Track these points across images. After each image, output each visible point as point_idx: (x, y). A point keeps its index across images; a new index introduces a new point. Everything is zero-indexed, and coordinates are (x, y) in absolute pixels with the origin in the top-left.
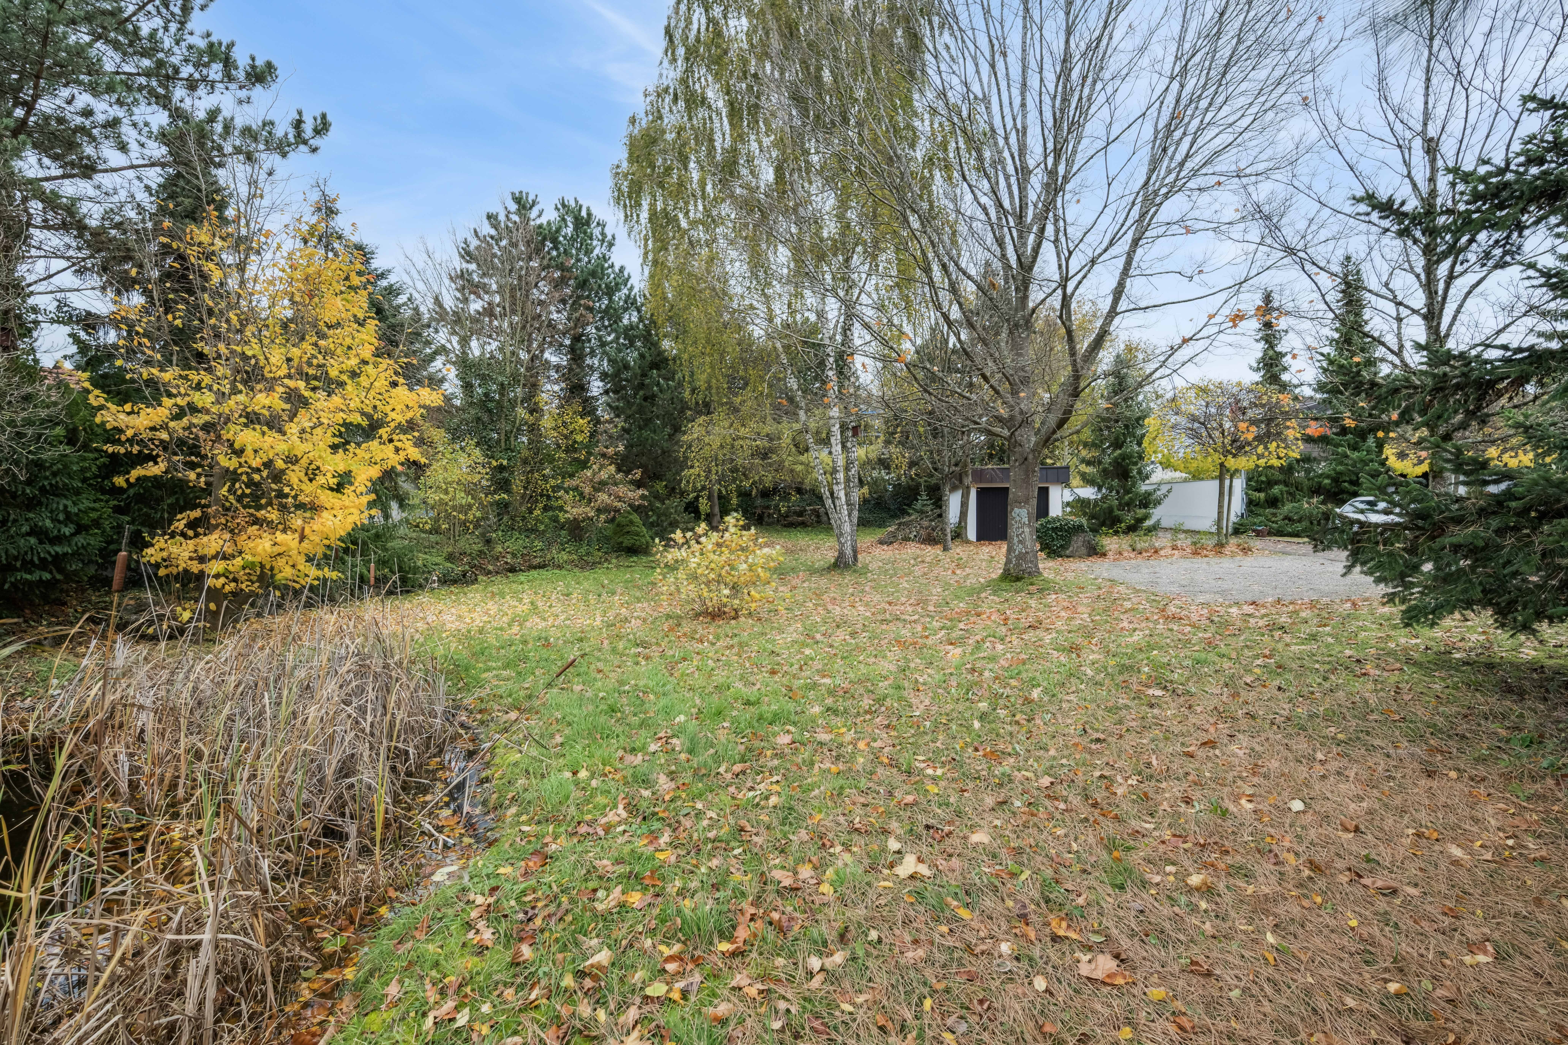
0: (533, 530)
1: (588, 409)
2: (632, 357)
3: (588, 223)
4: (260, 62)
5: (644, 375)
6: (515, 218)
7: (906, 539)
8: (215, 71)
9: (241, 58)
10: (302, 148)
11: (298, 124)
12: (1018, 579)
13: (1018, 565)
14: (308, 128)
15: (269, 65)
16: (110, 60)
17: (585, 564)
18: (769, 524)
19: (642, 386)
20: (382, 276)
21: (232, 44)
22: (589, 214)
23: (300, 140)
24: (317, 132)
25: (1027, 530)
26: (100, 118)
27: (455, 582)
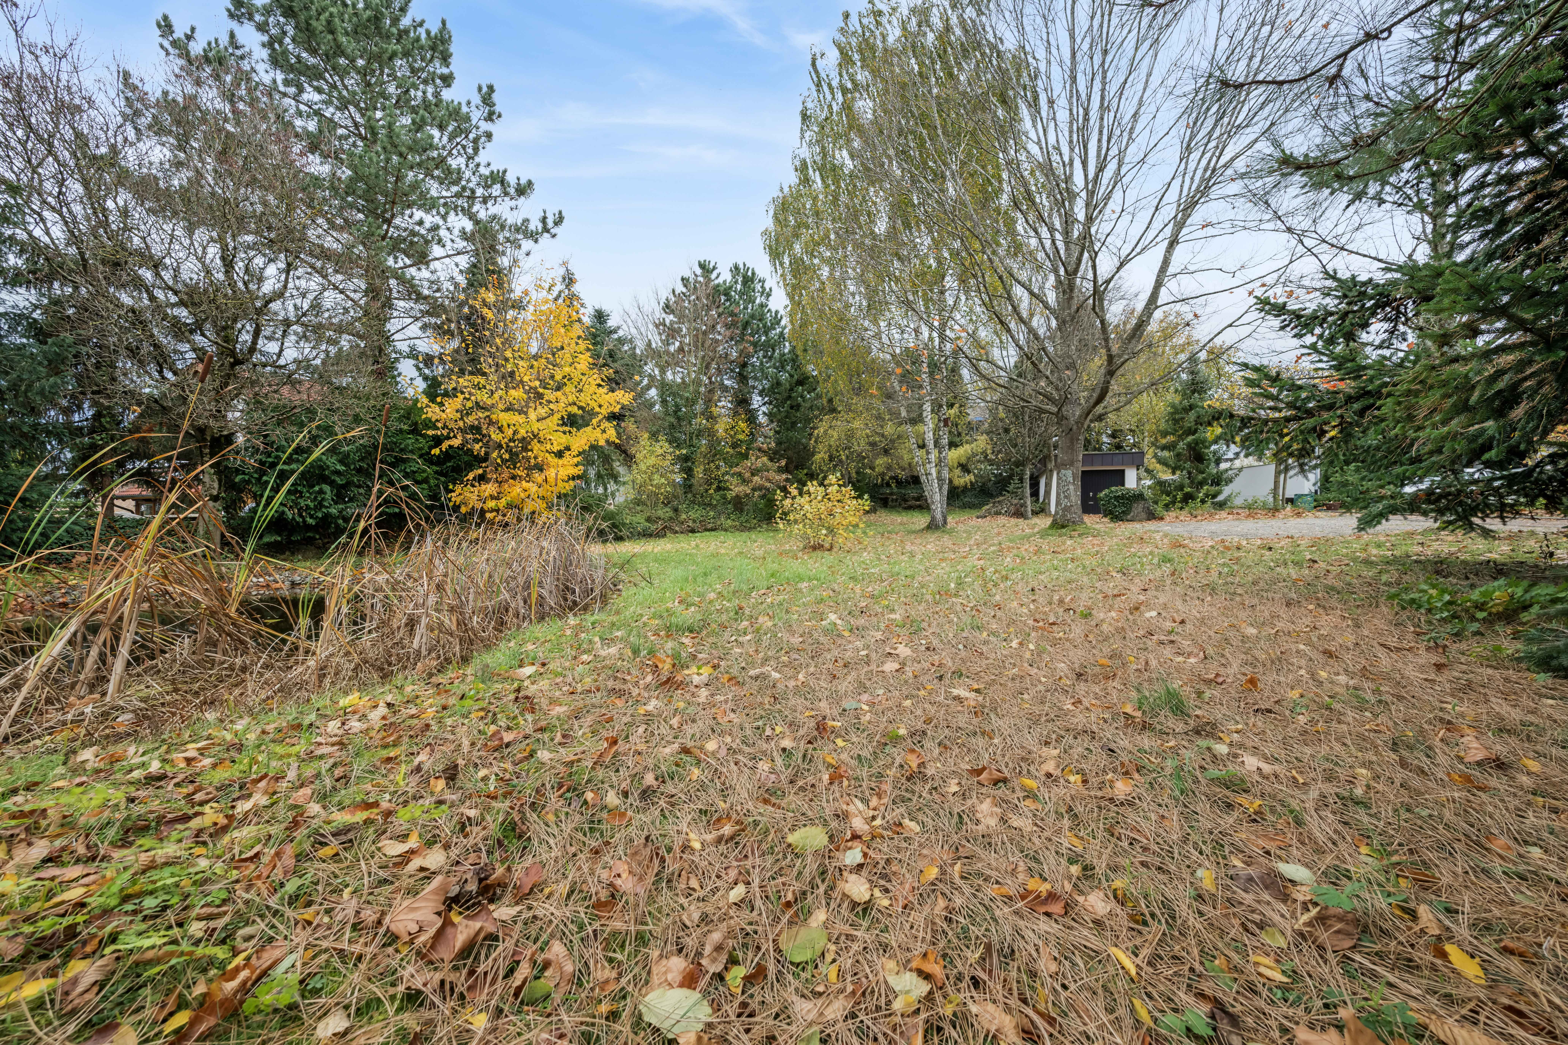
0: (710, 505)
1: (751, 418)
2: (784, 377)
3: (752, 280)
4: (523, 181)
5: (791, 390)
6: (701, 279)
7: (998, 513)
8: (496, 190)
9: (511, 178)
10: (546, 235)
11: (544, 220)
12: (1063, 527)
13: (1064, 515)
14: (550, 223)
15: (530, 183)
16: (434, 189)
17: (744, 528)
18: (893, 507)
19: (789, 397)
20: (615, 331)
21: (505, 171)
22: (753, 274)
23: (546, 230)
24: (556, 224)
25: (1071, 487)
26: (428, 225)
27: (650, 536)
